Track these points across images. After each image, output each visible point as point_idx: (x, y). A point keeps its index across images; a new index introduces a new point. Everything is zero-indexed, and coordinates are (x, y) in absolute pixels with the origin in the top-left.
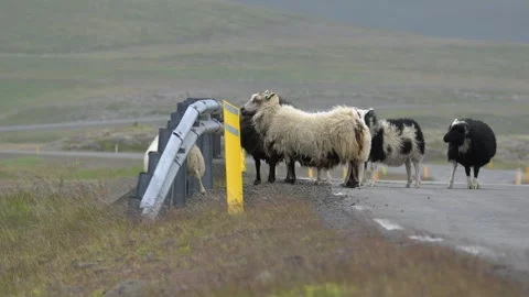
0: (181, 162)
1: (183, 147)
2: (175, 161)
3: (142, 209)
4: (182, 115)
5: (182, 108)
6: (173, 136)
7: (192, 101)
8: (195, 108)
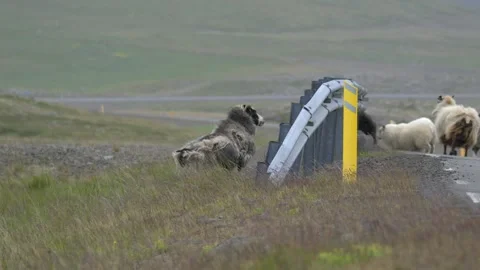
0: (310, 134)
1: (311, 121)
2: (304, 132)
3: (270, 173)
4: (315, 92)
5: (316, 86)
6: (303, 110)
7: (327, 80)
8: (328, 86)
